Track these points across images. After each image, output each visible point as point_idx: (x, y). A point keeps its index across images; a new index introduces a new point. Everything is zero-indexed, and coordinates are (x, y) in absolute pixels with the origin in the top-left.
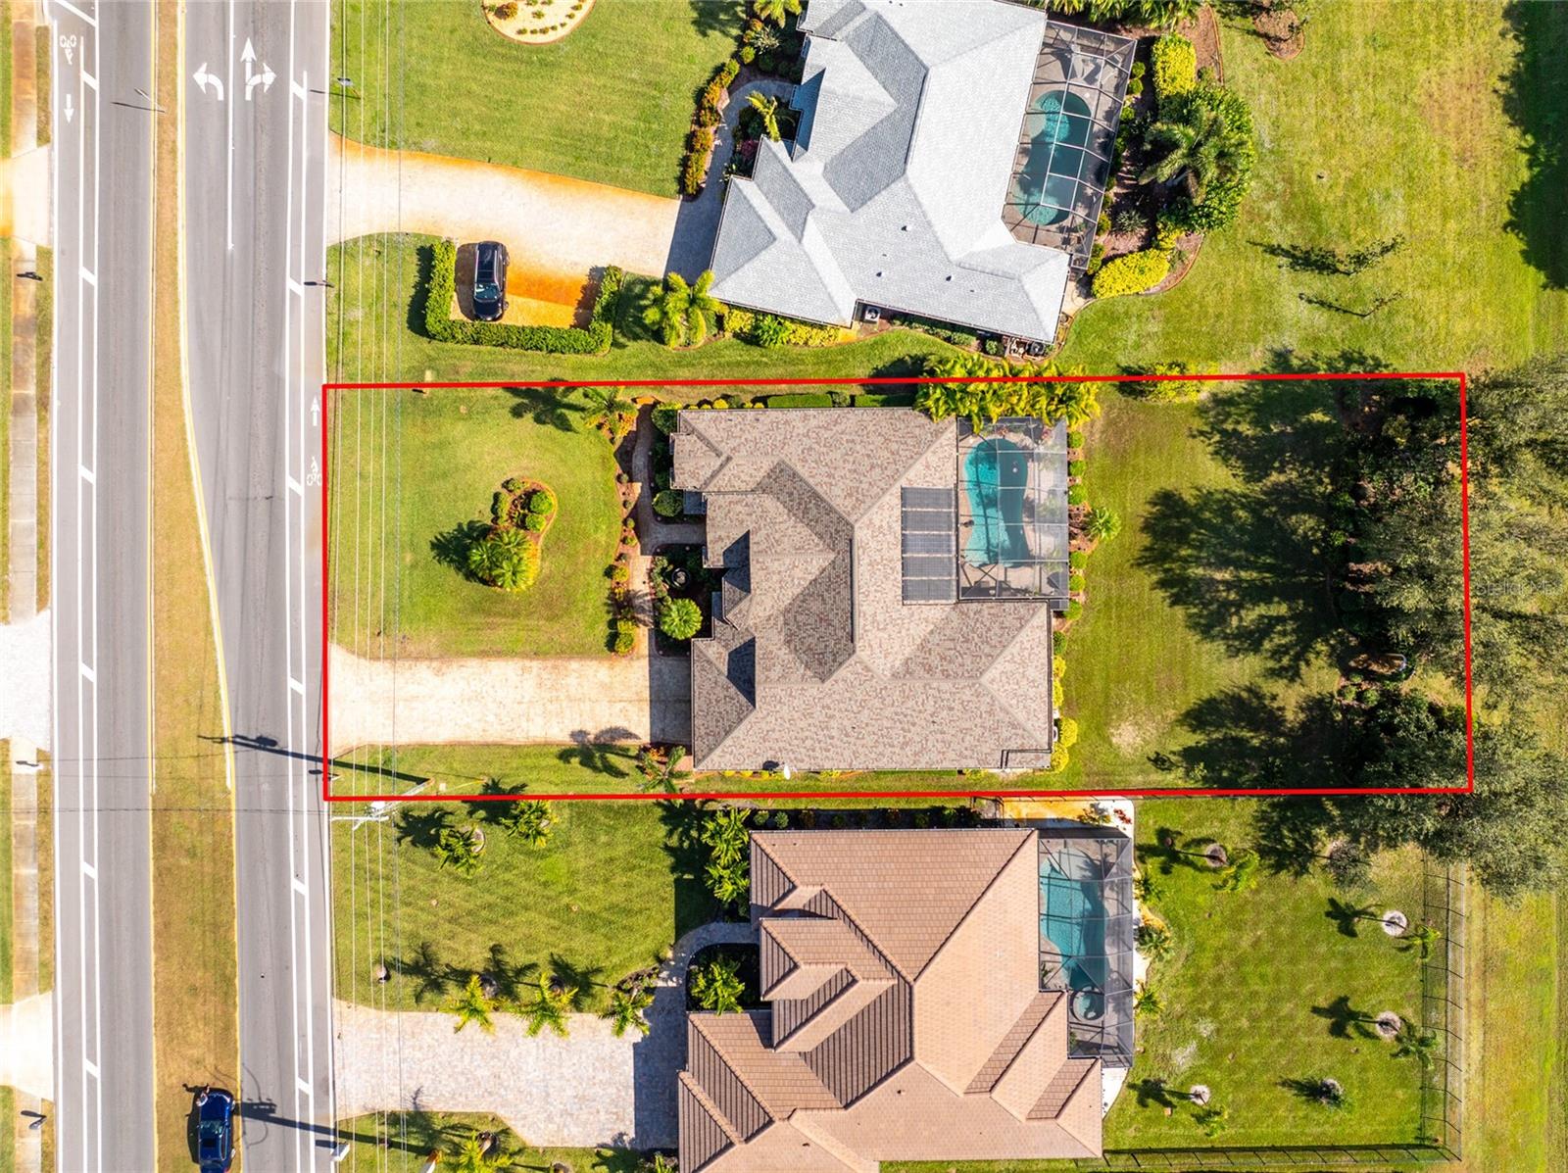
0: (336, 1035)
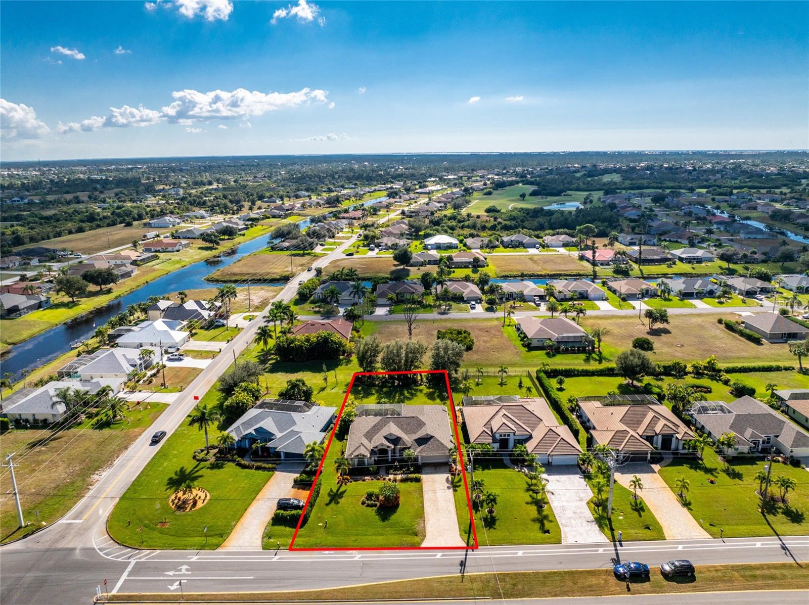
0: (576, 543)
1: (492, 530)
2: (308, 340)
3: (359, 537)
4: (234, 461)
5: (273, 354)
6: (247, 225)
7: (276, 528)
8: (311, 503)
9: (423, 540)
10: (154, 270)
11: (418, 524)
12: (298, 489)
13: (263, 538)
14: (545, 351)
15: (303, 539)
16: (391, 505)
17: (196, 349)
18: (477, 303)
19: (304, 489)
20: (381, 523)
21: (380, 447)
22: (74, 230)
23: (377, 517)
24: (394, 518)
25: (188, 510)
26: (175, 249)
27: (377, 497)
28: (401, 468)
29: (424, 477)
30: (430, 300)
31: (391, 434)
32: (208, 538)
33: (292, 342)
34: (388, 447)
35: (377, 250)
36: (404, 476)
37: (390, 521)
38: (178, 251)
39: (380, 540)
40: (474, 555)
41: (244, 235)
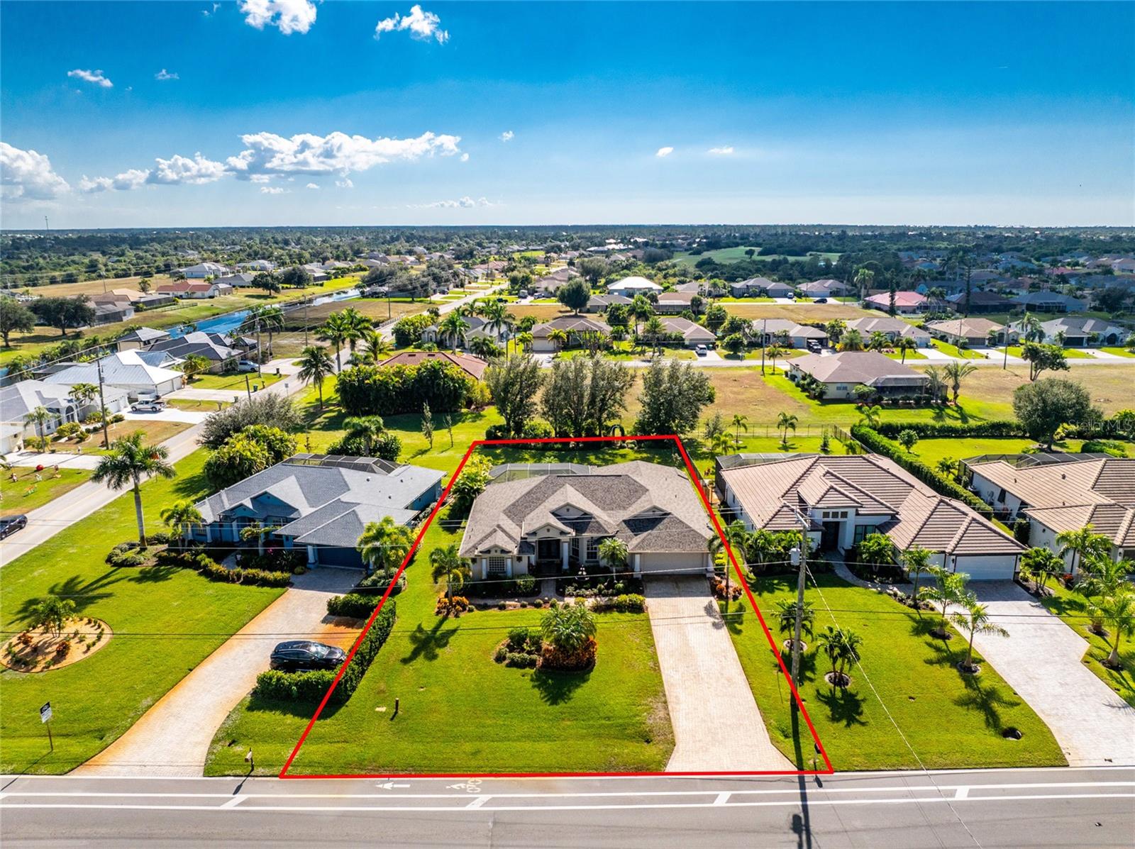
0: (1108, 764)
1: (855, 727)
2: (399, 373)
3: (483, 745)
4: (194, 565)
5: (334, 405)
6: (329, 273)
7: (257, 714)
8: (363, 657)
9: (668, 753)
10: (165, 316)
11: (650, 711)
12: (337, 624)
13: (213, 742)
14: (854, 406)
15: (326, 747)
16: (573, 661)
17: (191, 398)
18: (709, 348)
19: (350, 625)
20: (547, 707)
21: (543, 535)
22: (59, 279)
23: (537, 692)
24: (581, 694)
25: (39, 668)
26: (207, 294)
27: (536, 642)
28: (593, 583)
29: (651, 603)
30: (625, 345)
31: (568, 507)
32: (57, 741)
33: (368, 376)
34: (563, 533)
35: (530, 298)
36: (603, 601)
37: (571, 704)
38: (211, 297)
39: (544, 751)
40: (827, 797)
41: (322, 285)
